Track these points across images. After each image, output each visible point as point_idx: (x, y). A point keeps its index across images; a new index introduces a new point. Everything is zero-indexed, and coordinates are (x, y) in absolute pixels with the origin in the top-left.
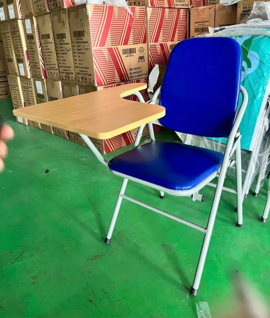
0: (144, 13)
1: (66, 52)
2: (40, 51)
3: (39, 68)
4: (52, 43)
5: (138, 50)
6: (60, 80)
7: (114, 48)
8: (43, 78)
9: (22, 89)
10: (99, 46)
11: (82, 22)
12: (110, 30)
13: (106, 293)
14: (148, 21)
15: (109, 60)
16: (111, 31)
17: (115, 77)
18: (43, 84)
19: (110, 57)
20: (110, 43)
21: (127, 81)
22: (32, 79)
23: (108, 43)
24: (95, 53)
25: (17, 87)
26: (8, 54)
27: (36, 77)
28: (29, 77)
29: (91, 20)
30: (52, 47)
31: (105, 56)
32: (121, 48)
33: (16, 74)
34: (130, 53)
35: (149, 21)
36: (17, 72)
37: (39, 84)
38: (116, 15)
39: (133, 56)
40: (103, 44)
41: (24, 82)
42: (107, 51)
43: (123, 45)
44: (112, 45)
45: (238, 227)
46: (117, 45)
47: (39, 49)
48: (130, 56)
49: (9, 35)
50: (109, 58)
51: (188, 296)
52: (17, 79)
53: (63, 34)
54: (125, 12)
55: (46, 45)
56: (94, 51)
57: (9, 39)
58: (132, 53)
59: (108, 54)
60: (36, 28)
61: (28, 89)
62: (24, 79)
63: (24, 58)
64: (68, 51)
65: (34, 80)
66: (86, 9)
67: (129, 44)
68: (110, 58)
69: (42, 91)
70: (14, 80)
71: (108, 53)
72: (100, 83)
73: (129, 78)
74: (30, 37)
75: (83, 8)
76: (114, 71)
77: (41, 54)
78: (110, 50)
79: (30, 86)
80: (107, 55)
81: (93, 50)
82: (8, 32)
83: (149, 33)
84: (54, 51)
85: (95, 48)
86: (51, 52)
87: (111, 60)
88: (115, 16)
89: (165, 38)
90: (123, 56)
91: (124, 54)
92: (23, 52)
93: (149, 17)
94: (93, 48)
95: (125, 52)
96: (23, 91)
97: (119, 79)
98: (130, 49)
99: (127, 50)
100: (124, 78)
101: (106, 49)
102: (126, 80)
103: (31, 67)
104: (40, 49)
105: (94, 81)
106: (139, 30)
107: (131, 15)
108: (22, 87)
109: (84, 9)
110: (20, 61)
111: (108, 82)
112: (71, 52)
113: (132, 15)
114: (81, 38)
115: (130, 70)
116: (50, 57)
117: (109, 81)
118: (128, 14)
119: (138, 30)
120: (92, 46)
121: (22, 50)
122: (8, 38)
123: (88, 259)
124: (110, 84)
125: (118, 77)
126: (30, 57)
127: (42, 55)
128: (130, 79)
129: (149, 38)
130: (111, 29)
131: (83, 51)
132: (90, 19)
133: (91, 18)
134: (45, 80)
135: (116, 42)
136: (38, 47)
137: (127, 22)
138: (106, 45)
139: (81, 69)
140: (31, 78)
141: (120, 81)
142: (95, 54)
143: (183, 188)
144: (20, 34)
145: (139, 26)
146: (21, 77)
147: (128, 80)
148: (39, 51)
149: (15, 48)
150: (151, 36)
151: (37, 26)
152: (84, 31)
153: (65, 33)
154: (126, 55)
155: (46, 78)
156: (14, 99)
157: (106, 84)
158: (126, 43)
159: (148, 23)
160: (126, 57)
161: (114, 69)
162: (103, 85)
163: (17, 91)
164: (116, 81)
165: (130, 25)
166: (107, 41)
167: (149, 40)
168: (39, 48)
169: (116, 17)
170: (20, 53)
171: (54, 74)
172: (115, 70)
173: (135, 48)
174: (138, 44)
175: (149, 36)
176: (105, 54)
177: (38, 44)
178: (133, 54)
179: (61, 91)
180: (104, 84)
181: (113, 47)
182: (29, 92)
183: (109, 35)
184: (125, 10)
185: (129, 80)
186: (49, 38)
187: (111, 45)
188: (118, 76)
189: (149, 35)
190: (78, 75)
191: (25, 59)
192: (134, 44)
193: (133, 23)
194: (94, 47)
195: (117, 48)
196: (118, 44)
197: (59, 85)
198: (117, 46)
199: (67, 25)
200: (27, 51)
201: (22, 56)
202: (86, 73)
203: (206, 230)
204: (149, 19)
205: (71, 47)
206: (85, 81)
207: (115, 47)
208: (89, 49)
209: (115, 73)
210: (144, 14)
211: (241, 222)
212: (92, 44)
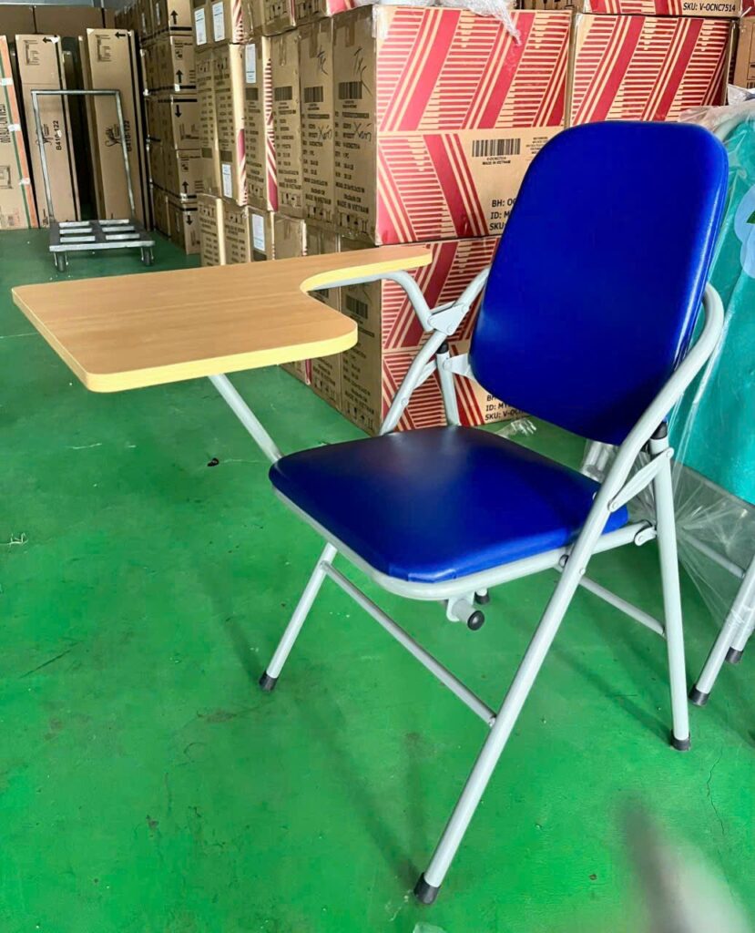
0: (564, 30)
1: (321, 140)
2: (270, 133)
3: (262, 180)
4: (294, 112)
5: (528, 146)
6: (303, 218)
7: (447, 136)
8: (270, 207)
9: (225, 231)
10: (400, 129)
11: (360, 58)
12: (438, 83)
13: (199, 816)
14: (577, 57)
15: (426, 170)
16: (442, 85)
17: (440, 221)
18: (267, 224)
19: (430, 161)
20: (436, 120)
21: (480, 236)
22: (247, 208)
23: (430, 121)
24: (384, 148)
25: (212, 226)
26: (204, 135)
27: (256, 203)
28: (241, 201)
29: (382, 53)
30: (294, 123)
31: (416, 157)
32: (469, 136)
33: (215, 191)
34: (500, 152)
35: (580, 55)
36: (219, 185)
37: (258, 221)
38: (464, 38)
39: (509, 162)
40: (411, 122)
41: (230, 215)
42: (424, 144)
43: (479, 127)
44: (440, 128)
45: (672, 748)
46: (458, 128)
47: (268, 128)
48: (499, 162)
49: (211, 84)
50: (426, 164)
51: (406, 897)
52: (215, 204)
53: (318, 88)
54: (495, 28)
55: (282, 117)
56: (381, 142)
57: (210, 97)
58: (508, 154)
59: (426, 153)
60: (267, 69)
61: (237, 234)
62: (230, 204)
63: (234, 148)
64: (324, 138)
65: (251, 212)
66: (372, 19)
67: (497, 125)
68: (430, 164)
69: (263, 244)
70: (210, 206)
71: (426, 149)
72: (389, 236)
73: (489, 227)
74: (252, 93)
75: (366, 17)
76: (441, 204)
77: (271, 140)
78: (434, 143)
79: (241, 227)
80: (422, 157)
81: (378, 139)
82: (210, 78)
83: (576, 96)
84: (298, 136)
85: (386, 131)
86: (291, 138)
87: (432, 170)
88: (459, 40)
89: (631, 111)
90: (475, 163)
91: (477, 155)
92: (233, 134)
93: (579, 45)
94: (379, 134)
95: (481, 148)
96: (227, 238)
97: (454, 229)
98: (499, 140)
99: (489, 143)
100: (469, 225)
101: (422, 139)
102: (475, 234)
103: (248, 176)
104: (271, 126)
105: (373, 229)
106: (540, 84)
107: (514, 39)
108: (226, 226)
109: (368, 19)
110: (226, 157)
111: (417, 237)
112: (330, 142)
113: (518, 39)
114: (353, 102)
115: (495, 203)
116: (288, 151)
117: (418, 233)
118: (508, 34)
119: (534, 84)
120: (378, 127)
121: (232, 128)
122: (208, 93)
123: (200, 716)
124: (422, 240)
125: (452, 224)
126: (247, 147)
127: (272, 144)
128: (491, 232)
129: (573, 110)
130: (442, 79)
131: (355, 140)
132: (379, 48)
133: (384, 46)
134: (272, 214)
135: (454, 120)
136: (266, 122)
137: (499, 59)
138: (420, 126)
139: (348, 192)
140: (244, 206)
141: (455, 234)
142: (383, 151)
143: (410, 575)
144: (230, 83)
145: (541, 72)
146: (225, 200)
147: (483, 233)
148: (266, 131)
149: (220, 121)
150: (580, 104)
151: (269, 64)
152: (361, 83)
153: (322, 88)
154: (485, 159)
155: (276, 208)
156: (206, 257)
157: (410, 239)
158: (488, 122)
159: (576, 64)
160: (484, 163)
161: (441, 198)
162: (399, 243)
163: (213, 238)
164: (443, 236)
165: (510, 70)
166: (425, 114)
167: (572, 115)
168: (269, 124)
169: (464, 45)
170: (226, 134)
171: (293, 199)
172: (445, 202)
173: (519, 140)
174: (529, 126)
175: (573, 104)
176: (414, 151)
177: (266, 113)
178: (508, 157)
179: (304, 249)
180: (402, 240)
181: (443, 133)
182: (238, 244)
183: (433, 96)
184: (497, 22)
185: (487, 235)
186: (290, 98)
187: (437, 126)
188: (450, 218)
189: (575, 101)
190: (342, 209)
191: (235, 154)
192: (515, 126)
193: (521, 63)
194: (382, 129)
195: (456, 136)
196: (461, 125)
197: (300, 231)
198: (459, 132)
199: (328, 65)
200: (243, 131)
201: (230, 144)
202: (358, 204)
203: (494, 720)
204: (578, 51)
205: (332, 126)
206: (353, 226)
207: (451, 133)
208: (368, 136)
209: (441, 210)
210: (565, 34)
211: (682, 732)
212: (378, 120)
